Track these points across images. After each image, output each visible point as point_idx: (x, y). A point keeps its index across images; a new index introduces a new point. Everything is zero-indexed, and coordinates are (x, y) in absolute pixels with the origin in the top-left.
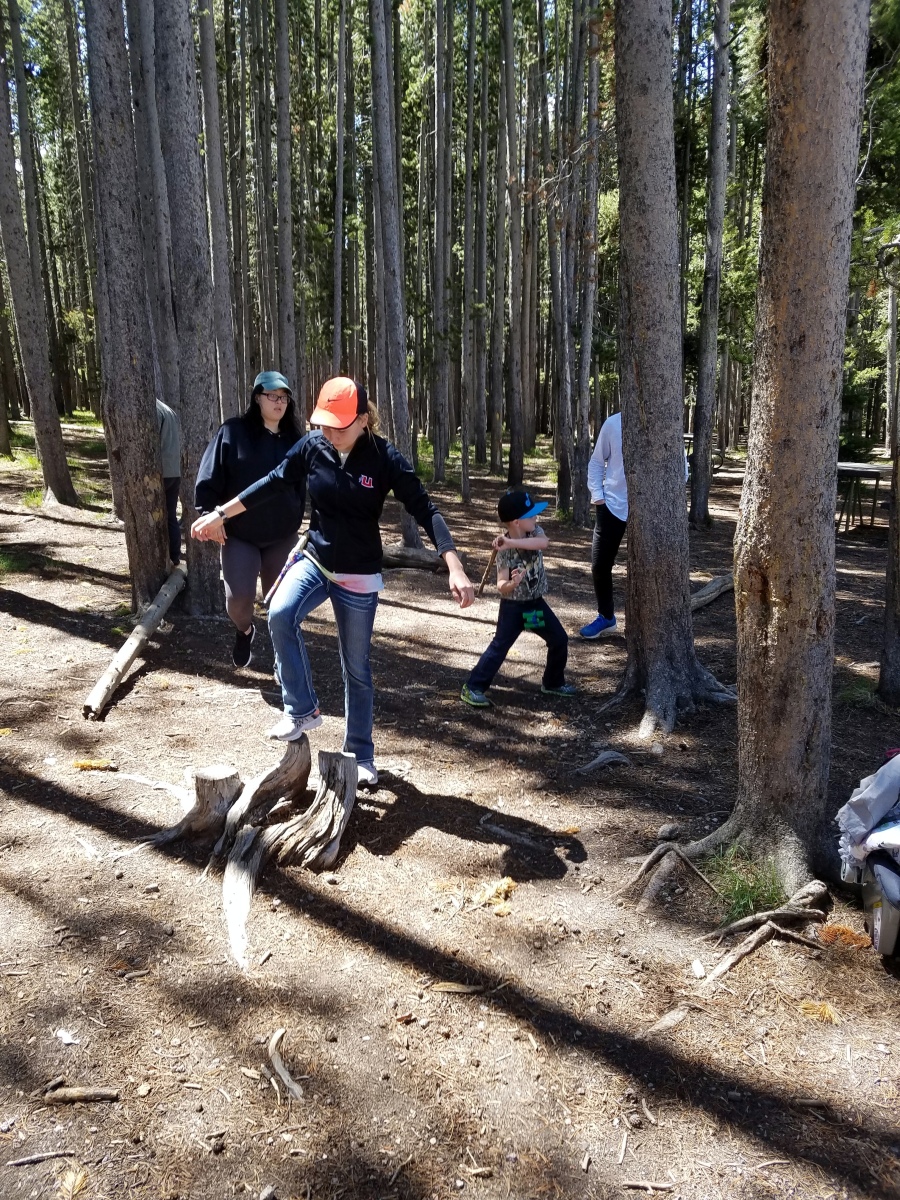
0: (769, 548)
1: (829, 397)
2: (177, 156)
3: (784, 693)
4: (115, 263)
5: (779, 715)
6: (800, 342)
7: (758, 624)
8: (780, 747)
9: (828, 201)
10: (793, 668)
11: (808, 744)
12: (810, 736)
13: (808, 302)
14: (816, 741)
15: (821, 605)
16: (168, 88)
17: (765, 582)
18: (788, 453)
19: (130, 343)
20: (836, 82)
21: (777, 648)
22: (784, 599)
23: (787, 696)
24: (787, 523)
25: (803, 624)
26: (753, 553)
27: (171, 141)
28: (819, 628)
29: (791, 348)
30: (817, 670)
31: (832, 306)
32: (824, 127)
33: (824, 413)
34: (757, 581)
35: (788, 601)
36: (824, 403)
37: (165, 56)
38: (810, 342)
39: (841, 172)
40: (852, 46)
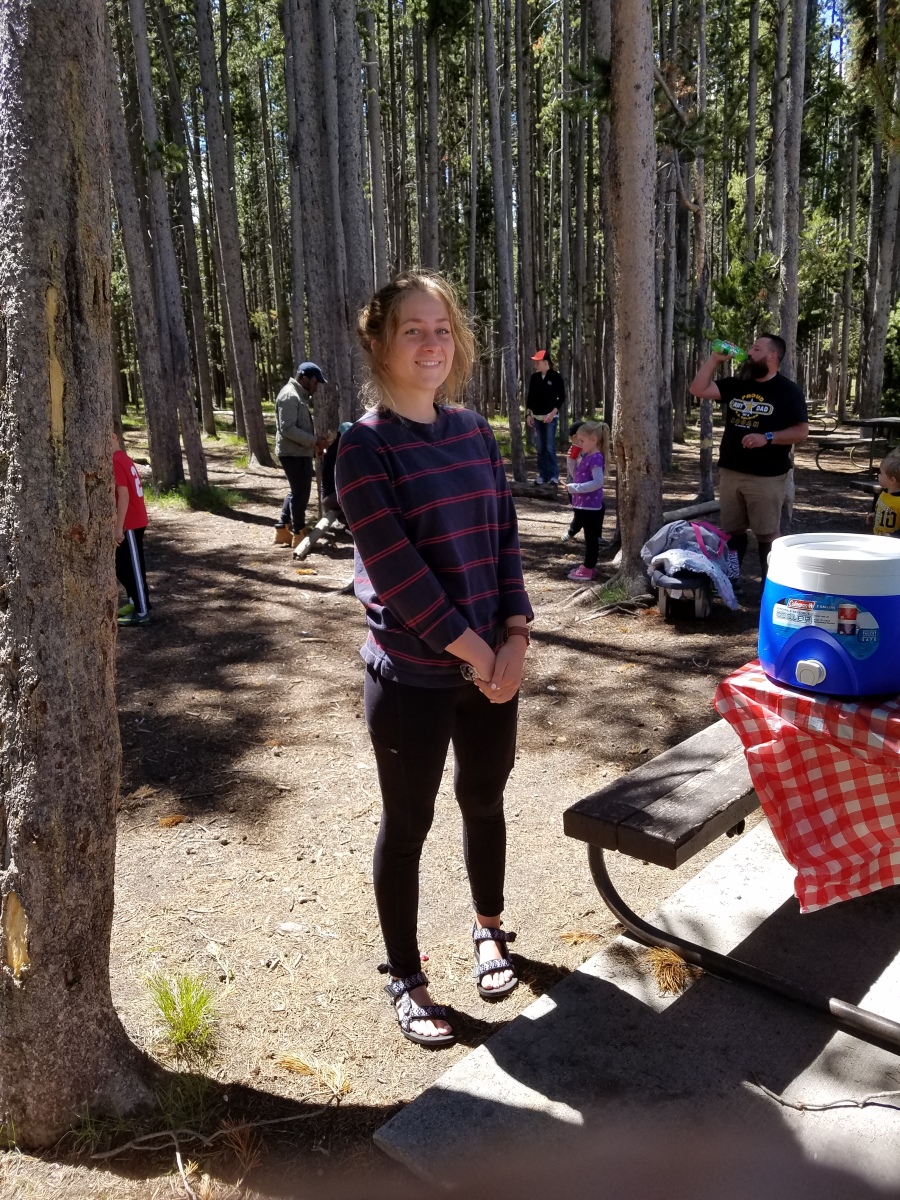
0: (622, 433)
1: (644, 361)
2: (352, 225)
3: (634, 504)
4: (312, 295)
5: (633, 515)
6: (629, 336)
8: (634, 532)
12: (649, 526)
13: (630, 318)
15: (647, 460)
16: (346, 184)
17: (623, 449)
18: (627, 388)
19: (320, 345)
20: (635, 221)
21: (629, 481)
24: (628, 420)
25: (639, 469)
26: (618, 436)
27: (347, 216)
28: (648, 471)
30: (648, 492)
31: (642, 319)
33: (642, 368)
35: (631, 458)
37: (345, 164)
38: (633, 336)
39: (641, 260)
40: (642, 206)
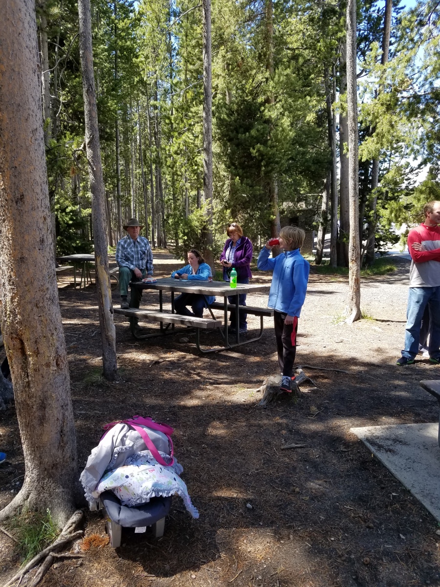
0: (20, 323)
1: (44, 232)
3: (43, 406)
5: (42, 420)
6: (21, 199)
7: (22, 368)
8: (45, 438)
9: (25, 115)
10: (46, 392)
11: (62, 432)
12: (62, 427)
13: (23, 175)
14: (66, 429)
15: (57, 352)
17: (22, 343)
18: (24, 266)
20: (19, 44)
21: (35, 381)
22: (34, 352)
23: (45, 408)
24: (29, 307)
25: (48, 365)
26: (12, 326)
28: (58, 365)
29: (17, 202)
30: (60, 389)
31: (38, 178)
32: (16, 70)
33: (42, 241)
34: (17, 343)
35: (37, 353)
36: (41, 236)
38: (27, 199)
39: (31, 99)
40: (26, 25)
